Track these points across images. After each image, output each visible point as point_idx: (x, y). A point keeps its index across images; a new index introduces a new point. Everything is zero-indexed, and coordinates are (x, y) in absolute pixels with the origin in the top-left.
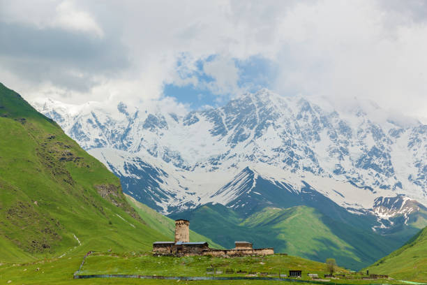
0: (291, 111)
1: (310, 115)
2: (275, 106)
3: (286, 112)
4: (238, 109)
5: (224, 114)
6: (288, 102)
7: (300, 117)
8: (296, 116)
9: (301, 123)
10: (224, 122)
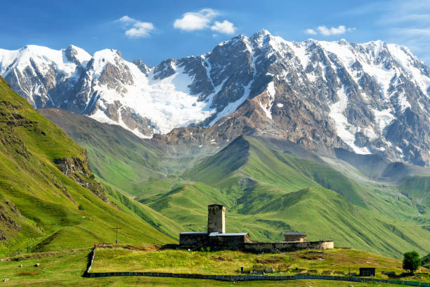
0: (299, 62)
1: (323, 67)
2: (278, 54)
3: (291, 62)
4: (228, 57)
5: (209, 64)
6: (294, 48)
7: (310, 69)
8: (305, 67)
9: (312, 77)
10: (208, 74)
